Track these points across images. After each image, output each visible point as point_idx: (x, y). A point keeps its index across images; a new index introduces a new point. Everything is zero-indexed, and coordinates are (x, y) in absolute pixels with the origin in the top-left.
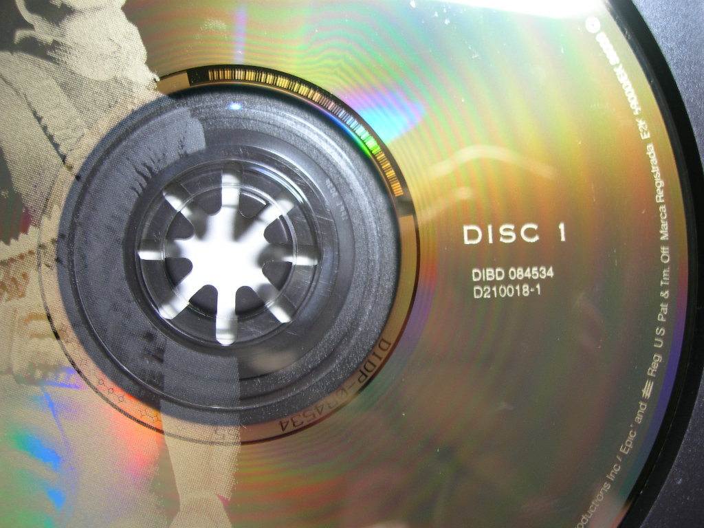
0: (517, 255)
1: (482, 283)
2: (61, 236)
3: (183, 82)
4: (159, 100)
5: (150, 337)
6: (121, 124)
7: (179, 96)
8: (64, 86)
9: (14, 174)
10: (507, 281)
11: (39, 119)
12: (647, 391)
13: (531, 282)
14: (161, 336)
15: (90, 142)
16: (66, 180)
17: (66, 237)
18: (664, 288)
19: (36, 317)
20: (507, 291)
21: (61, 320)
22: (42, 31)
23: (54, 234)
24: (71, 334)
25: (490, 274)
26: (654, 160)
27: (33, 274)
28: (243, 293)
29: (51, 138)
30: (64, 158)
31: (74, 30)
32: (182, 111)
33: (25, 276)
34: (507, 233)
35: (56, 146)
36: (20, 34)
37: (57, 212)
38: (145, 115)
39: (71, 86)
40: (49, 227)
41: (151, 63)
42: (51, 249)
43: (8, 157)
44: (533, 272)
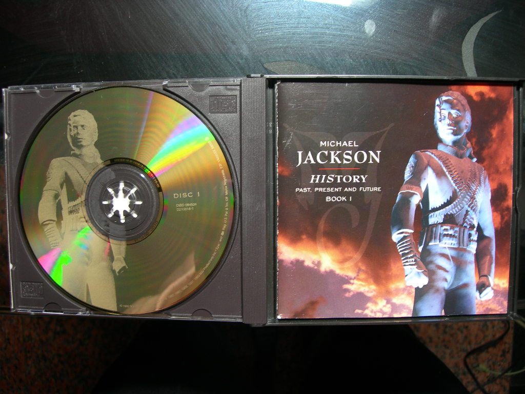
0: (188, 200)
1: (179, 207)
2: (86, 199)
3: (109, 162)
4: (104, 167)
5: (106, 221)
6: (96, 173)
7: (108, 166)
8: (83, 165)
9: (75, 186)
10: (185, 207)
11: (79, 172)
12: (223, 233)
13: (191, 207)
14: (108, 222)
15: (90, 178)
16: (86, 186)
17: (87, 200)
18: (227, 207)
19: (81, 218)
20: (185, 209)
21: (87, 218)
22: (77, 152)
23: (84, 199)
24: (89, 221)
25: (180, 205)
26: (224, 174)
27: (80, 208)
28: (125, 212)
29: (81, 177)
30: (85, 182)
31: (85, 151)
32: (109, 170)
33: (79, 208)
34: (185, 195)
35: (83, 179)
36: (72, 152)
37: (84, 194)
38: (101, 171)
39: (85, 164)
40: (83, 198)
41: (102, 158)
42: (84, 202)
43: (73, 182)
44: (192, 205)
